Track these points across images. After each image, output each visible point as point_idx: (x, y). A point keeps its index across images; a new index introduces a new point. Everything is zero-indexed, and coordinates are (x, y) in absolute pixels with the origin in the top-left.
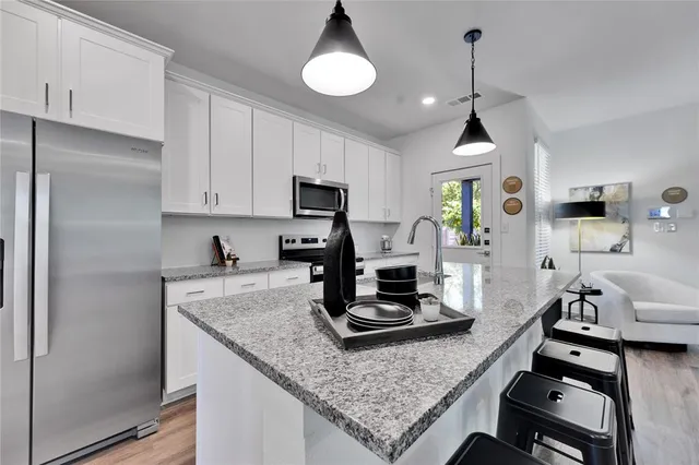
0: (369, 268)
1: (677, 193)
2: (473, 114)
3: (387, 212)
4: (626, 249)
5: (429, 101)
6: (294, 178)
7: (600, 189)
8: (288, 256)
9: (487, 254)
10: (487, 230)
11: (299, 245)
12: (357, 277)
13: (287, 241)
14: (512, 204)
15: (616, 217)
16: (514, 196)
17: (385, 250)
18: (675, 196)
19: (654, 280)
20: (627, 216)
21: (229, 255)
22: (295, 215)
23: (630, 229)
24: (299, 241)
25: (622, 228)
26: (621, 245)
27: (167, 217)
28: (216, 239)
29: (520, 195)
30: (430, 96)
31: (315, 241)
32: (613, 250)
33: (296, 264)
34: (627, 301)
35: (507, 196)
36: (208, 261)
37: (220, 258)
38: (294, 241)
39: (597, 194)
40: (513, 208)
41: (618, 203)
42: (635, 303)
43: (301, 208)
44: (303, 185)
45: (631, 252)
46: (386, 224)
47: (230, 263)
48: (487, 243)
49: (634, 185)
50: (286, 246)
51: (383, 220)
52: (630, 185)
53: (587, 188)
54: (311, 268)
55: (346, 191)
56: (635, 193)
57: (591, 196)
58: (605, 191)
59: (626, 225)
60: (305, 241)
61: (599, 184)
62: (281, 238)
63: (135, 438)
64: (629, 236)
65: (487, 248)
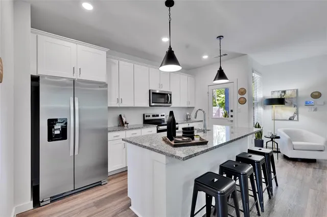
0: (180, 127)
1: (317, 94)
2: (221, 68)
3: (189, 103)
4: (295, 119)
5: (205, 57)
6: (150, 91)
7: (284, 92)
8: (147, 122)
9: (232, 121)
10: (232, 111)
11: (151, 118)
12: (177, 131)
13: (147, 116)
14: (242, 100)
15: (291, 105)
16: (242, 96)
17: (188, 119)
18: (316, 95)
19: (305, 132)
20: (296, 104)
21: (125, 122)
22: (150, 106)
23: (297, 110)
24: (151, 116)
25: (294, 109)
26: (293, 117)
27: (109, 108)
28: (120, 116)
29: (245, 96)
30: (206, 55)
31: (158, 116)
32: (290, 119)
33: (151, 126)
34: (290, 141)
35: (240, 96)
36: (117, 124)
37: (122, 123)
38: (149, 116)
39: (283, 94)
40: (242, 102)
41: (292, 98)
42: (293, 142)
43: (153, 103)
44: (153, 93)
45: (298, 120)
46: (188, 107)
47: (126, 125)
48: (232, 116)
49: (299, 90)
50: (146, 118)
51: (187, 106)
52: (297, 90)
53: (279, 91)
54: (157, 127)
55: (171, 95)
56: (300, 94)
57: (281, 95)
58: (287, 93)
59: (296, 108)
60: (153, 116)
61: (284, 89)
62: (144, 115)
63: (101, 185)
64: (297, 113)
65: (232, 119)
